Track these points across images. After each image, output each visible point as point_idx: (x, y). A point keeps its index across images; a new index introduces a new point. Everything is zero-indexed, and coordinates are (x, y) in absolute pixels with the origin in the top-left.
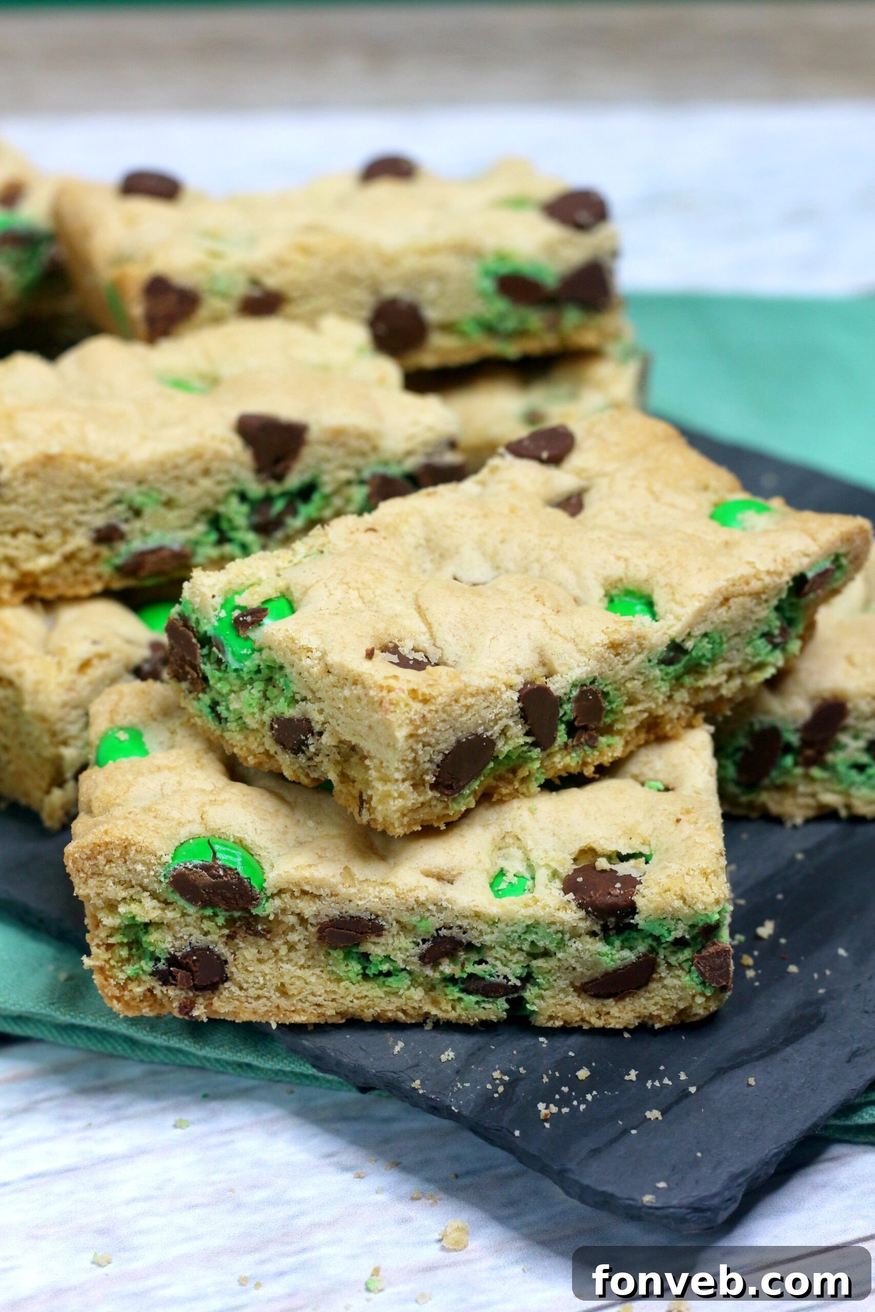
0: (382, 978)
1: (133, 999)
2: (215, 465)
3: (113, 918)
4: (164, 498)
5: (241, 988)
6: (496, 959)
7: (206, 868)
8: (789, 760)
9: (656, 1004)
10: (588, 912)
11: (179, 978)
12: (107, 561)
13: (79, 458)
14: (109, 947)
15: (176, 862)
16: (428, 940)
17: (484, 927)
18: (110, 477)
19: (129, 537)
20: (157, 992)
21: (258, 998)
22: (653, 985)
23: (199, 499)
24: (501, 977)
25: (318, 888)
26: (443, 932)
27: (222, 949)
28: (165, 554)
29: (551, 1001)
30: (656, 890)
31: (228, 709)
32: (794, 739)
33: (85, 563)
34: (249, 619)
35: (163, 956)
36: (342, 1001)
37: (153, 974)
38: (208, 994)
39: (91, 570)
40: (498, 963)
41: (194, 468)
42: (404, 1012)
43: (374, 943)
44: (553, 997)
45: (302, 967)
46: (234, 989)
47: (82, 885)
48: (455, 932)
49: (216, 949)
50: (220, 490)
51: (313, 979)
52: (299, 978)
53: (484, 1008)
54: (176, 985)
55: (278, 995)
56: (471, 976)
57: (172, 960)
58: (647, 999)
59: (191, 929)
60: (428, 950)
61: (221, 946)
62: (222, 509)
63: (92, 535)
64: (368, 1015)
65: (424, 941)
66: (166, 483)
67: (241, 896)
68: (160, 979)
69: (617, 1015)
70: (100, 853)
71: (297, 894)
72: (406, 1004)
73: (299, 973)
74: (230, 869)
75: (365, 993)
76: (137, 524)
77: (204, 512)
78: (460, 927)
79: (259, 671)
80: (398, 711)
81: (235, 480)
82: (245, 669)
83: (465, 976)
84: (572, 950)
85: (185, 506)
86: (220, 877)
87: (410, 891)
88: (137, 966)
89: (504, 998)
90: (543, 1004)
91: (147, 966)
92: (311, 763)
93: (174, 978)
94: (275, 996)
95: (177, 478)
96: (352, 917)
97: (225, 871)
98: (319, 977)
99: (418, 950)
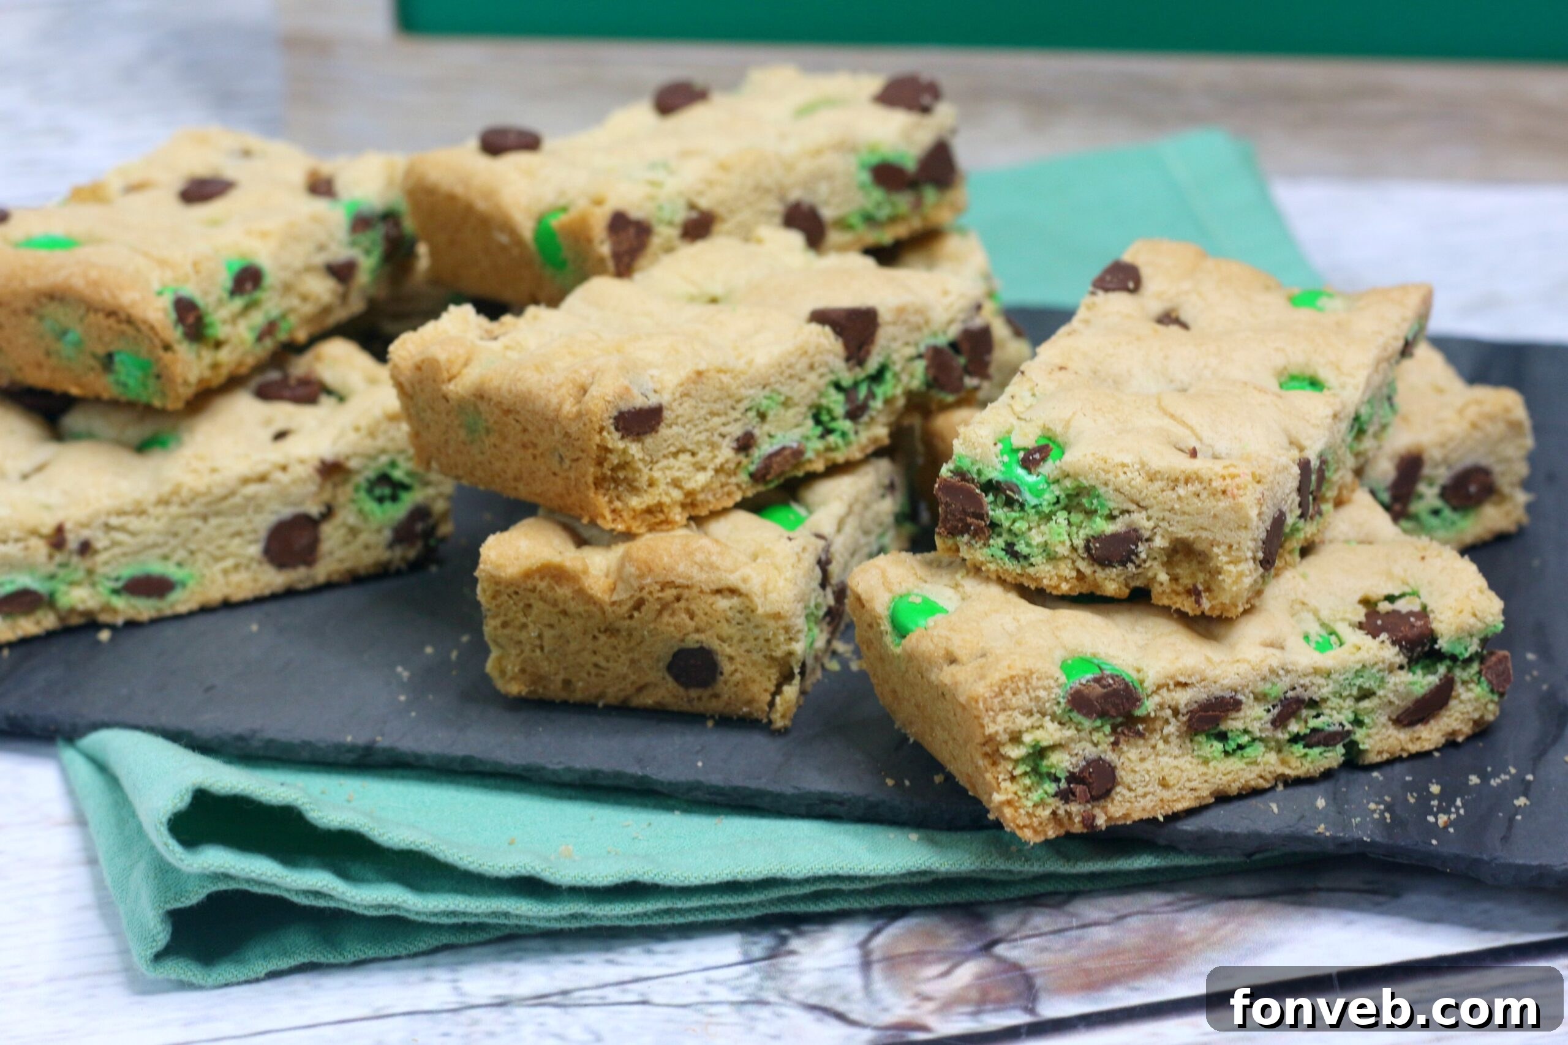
0: (1239, 752)
1: (1041, 824)
2: (817, 360)
3: (1018, 748)
4: (782, 399)
5: (1130, 789)
6: (1332, 709)
7: (1097, 680)
9: (1456, 719)
10: (1401, 647)
11: (1078, 794)
12: (745, 469)
14: (1013, 778)
15: (1071, 681)
16: (1277, 705)
17: (1320, 681)
18: (743, 385)
19: (760, 442)
20: (1061, 812)
21: (1145, 795)
22: (1453, 703)
23: (807, 395)
24: (1337, 725)
25: (1190, 677)
26: (1290, 694)
27: (1110, 756)
28: (786, 453)
29: (1377, 738)
30: (1450, 614)
31: (1028, 545)
32: (1385, 497)
33: (730, 474)
34: (1037, 456)
35: (1062, 775)
36: (1213, 780)
37: (1055, 795)
38: (1102, 803)
39: (734, 481)
40: (1334, 712)
42: (1261, 777)
43: (1233, 719)
44: (1377, 734)
45: (1176, 757)
46: (1125, 792)
47: (991, 725)
48: (1299, 690)
49: (1107, 757)
50: (822, 383)
51: (1189, 766)
52: (1176, 767)
53: (1326, 758)
54: (1075, 801)
55: (1160, 788)
56: (1314, 730)
57: (1072, 778)
58: (1450, 716)
59: (1083, 744)
60: (1279, 714)
61: (1110, 753)
62: (823, 401)
63: (734, 445)
64: (1234, 789)
65: (1274, 707)
66: (783, 384)
67: (1128, 699)
68: (1061, 799)
69: (1428, 737)
70: (1006, 687)
71: (1172, 687)
72: (1264, 770)
73: (1176, 763)
74: (1117, 676)
75: (1230, 769)
76: (764, 428)
77: (810, 407)
78: (1302, 686)
79: (1058, 502)
80: (1248, 493)
82: (1045, 503)
83: (1308, 731)
84: (1390, 686)
86: (1110, 685)
87: (1262, 661)
88: (1040, 791)
89: (1341, 744)
90: (1371, 741)
91: (1051, 787)
92: (1140, 570)
93: (1074, 794)
94: (1158, 789)
95: (791, 377)
96: (1216, 698)
97: (1113, 679)
98: (1191, 763)
99: (1270, 717)
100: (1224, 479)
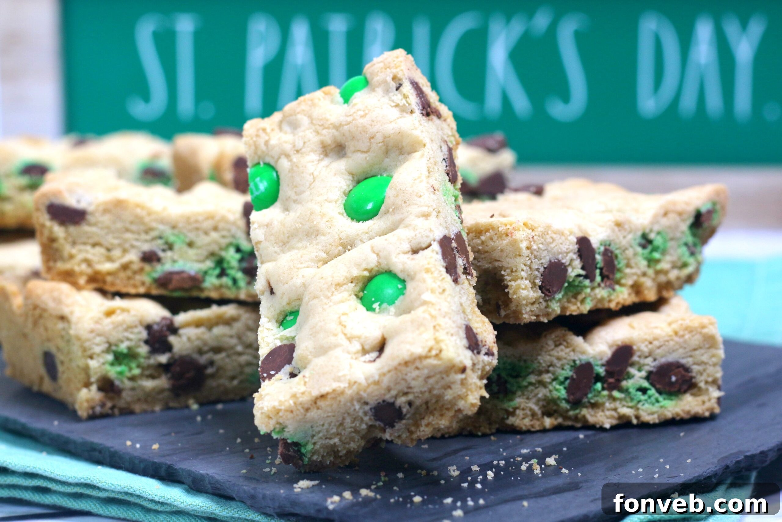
2: (221, 225)
4: (187, 240)
8: (599, 386)
12: (149, 274)
13: (138, 206)
18: (156, 220)
19: (163, 261)
23: (209, 244)
28: (185, 275)
32: (601, 371)
33: (135, 273)
39: (138, 277)
41: (207, 225)
50: (224, 242)
62: (223, 254)
63: (140, 255)
66: (190, 231)
76: (169, 254)
77: (212, 254)
81: (233, 236)
85: (199, 248)
95: (197, 229)
100: (506, 225)
